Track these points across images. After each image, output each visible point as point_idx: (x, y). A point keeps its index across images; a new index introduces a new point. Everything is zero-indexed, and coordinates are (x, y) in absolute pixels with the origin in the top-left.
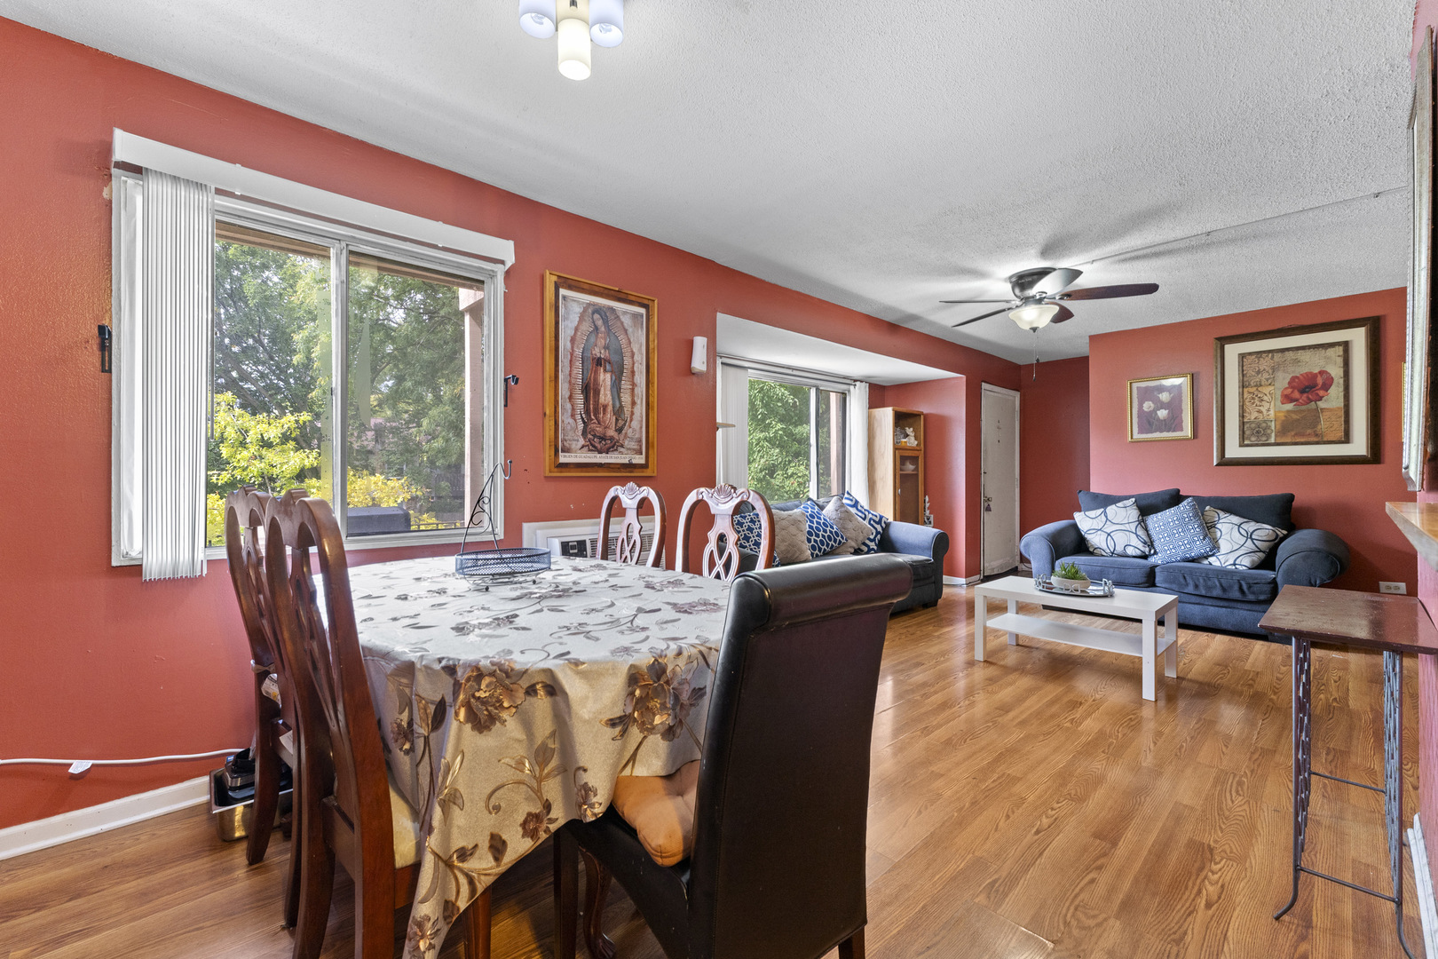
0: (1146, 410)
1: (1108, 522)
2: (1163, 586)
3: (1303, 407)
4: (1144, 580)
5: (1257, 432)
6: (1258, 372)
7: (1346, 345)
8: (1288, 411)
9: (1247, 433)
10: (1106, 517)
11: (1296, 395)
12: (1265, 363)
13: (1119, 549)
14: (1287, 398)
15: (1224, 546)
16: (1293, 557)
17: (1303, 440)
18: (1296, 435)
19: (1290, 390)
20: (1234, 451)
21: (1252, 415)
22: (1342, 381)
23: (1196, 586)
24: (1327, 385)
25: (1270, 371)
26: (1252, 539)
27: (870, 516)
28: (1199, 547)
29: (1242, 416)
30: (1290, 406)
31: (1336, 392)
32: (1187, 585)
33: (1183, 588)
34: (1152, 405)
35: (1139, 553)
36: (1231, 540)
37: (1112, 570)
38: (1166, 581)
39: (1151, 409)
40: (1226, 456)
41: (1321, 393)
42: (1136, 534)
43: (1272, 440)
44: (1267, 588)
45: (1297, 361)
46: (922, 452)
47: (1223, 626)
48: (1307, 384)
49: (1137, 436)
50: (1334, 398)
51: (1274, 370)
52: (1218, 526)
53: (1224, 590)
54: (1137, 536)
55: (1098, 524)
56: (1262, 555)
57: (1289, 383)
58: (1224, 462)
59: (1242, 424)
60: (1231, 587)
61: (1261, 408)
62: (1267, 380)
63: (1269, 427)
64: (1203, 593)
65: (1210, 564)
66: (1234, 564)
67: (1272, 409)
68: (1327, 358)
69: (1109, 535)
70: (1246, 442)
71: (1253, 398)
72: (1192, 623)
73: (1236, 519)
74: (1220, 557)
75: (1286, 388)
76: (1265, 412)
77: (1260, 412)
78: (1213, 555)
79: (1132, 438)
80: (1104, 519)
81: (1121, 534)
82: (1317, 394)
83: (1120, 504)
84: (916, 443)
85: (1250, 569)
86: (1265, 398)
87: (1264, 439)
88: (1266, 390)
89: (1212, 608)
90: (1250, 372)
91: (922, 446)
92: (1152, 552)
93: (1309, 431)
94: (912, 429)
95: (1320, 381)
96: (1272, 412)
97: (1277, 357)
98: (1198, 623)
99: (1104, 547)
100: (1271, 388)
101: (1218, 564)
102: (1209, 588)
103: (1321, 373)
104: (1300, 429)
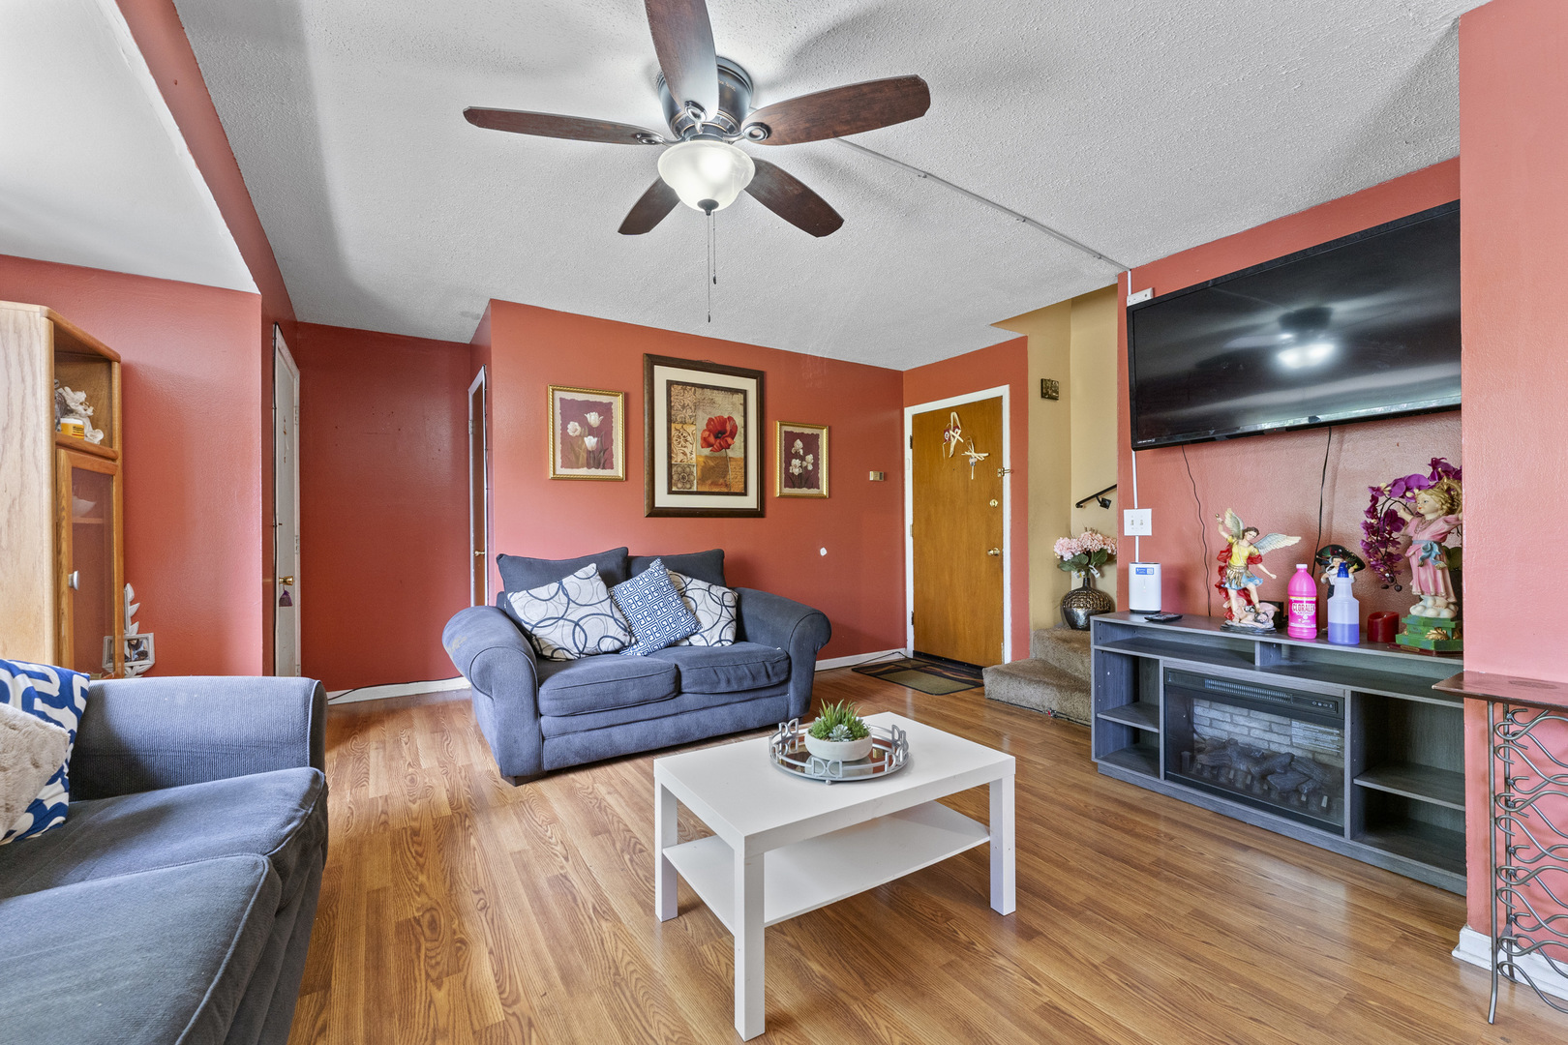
0: (571, 434)
1: (572, 605)
2: (693, 690)
3: (717, 454)
4: (672, 687)
5: (683, 478)
6: (684, 407)
7: (744, 395)
8: (706, 457)
9: (675, 477)
10: (567, 595)
11: (712, 439)
12: (689, 397)
13: (591, 645)
14: (706, 443)
15: (706, 621)
16: (801, 624)
17: (717, 490)
18: (712, 483)
19: (707, 433)
20: (663, 500)
21: (678, 458)
22: (742, 430)
23: (728, 681)
24: (733, 435)
25: (693, 408)
26: (726, 606)
28: (685, 625)
29: (670, 457)
30: (707, 451)
31: (738, 439)
32: (719, 682)
33: (716, 687)
34: (579, 428)
36: (709, 611)
37: (631, 683)
38: (696, 683)
39: (577, 433)
40: (656, 506)
41: (729, 440)
42: (613, 617)
43: (694, 489)
45: (712, 401)
46: (119, 462)
47: (751, 725)
48: (719, 428)
49: (562, 471)
50: (735, 451)
51: (696, 406)
52: (689, 593)
54: (615, 620)
55: (556, 608)
56: (734, 623)
57: (707, 425)
58: (656, 513)
59: (670, 466)
61: (685, 449)
62: (691, 417)
63: (691, 473)
64: (735, 687)
66: (720, 641)
67: (694, 453)
68: (733, 404)
69: (577, 624)
70: (674, 489)
71: (679, 437)
72: (722, 732)
73: (704, 585)
74: (705, 634)
75: (704, 430)
76: (689, 454)
77: (684, 454)
78: (696, 633)
79: (554, 474)
80: (564, 600)
81: (594, 620)
82: (726, 441)
83: (579, 573)
84: (100, 436)
85: (733, 643)
86: (689, 439)
87: (688, 486)
88: (690, 429)
89: (738, 705)
90: (676, 405)
91: (117, 446)
92: (633, 640)
93: (721, 481)
94: (81, 396)
95: (728, 428)
96: (694, 456)
97: (699, 391)
98: (728, 730)
99: (569, 644)
100: (693, 428)
101: (703, 643)
103: (730, 418)
104: (715, 477)
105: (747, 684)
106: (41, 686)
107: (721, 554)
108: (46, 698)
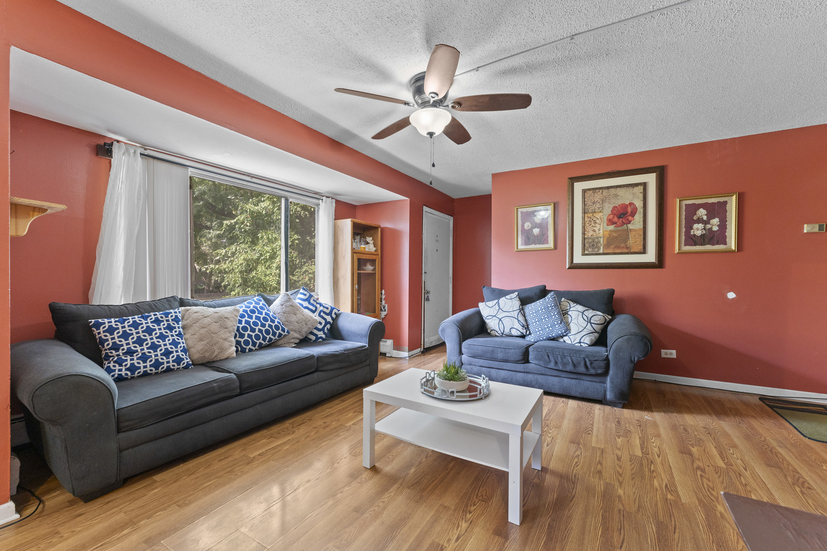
0: (526, 228)
1: (500, 311)
2: (534, 362)
3: (619, 228)
4: (521, 358)
5: (593, 245)
6: (594, 203)
7: (644, 185)
8: (611, 231)
9: (587, 245)
10: (499, 306)
11: (616, 219)
12: (598, 196)
13: (507, 331)
14: (610, 222)
15: (574, 328)
16: (619, 340)
17: (619, 251)
18: (615, 247)
19: (612, 216)
20: (579, 259)
21: (589, 234)
22: (642, 210)
23: (556, 363)
24: (633, 214)
25: (601, 202)
26: (591, 323)
27: (322, 308)
28: (558, 330)
29: (584, 234)
30: (612, 227)
31: (638, 217)
32: (550, 361)
33: (547, 365)
34: (530, 225)
35: (519, 334)
36: (578, 324)
37: (500, 350)
38: (536, 359)
39: (529, 228)
40: (574, 262)
41: (630, 218)
42: (517, 319)
43: (601, 251)
44: (603, 364)
45: (616, 196)
46: (380, 256)
47: (573, 394)
48: (622, 212)
49: (521, 247)
50: (636, 223)
51: (603, 201)
52: (570, 313)
53: (574, 366)
54: (518, 321)
55: (493, 312)
56: (596, 335)
57: (612, 211)
58: (573, 267)
59: (584, 239)
60: (579, 363)
61: (595, 228)
62: (599, 208)
63: (599, 242)
64: (561, 368)
65: (565, 342)
66: (580, 343)
67: (602, 229)
68: (634, 194)
69: (500, 320)
70: (586, 252)
71: (590, 221)
72: (553, 391)
73: (580, 308)
74: (571, 337)
75: (610, 215)
76: (597, 231)
77: (594, 231)
78: (566, 335)
79: (517, 249)
80: (497, 308)
81: (508, 319)
82: (628, 219)
83: (508, 297)
84: (374, 249)
85: (590, 346)
86: (598, 221)
87: (596, 250)
88: (598, 215)
89: (566, 380)
90: (589, 203)
91: (379, 251)
92: (528, 333)
93: (623, 245)
94: (371, 238)
95: (629, 210)
96: (601, 231)
97: (605, 191)
98: (557, 391)
99: (497, 329)
100: (601, 214)
101: (569, 342)
102: (564, 364)
103: (631, 204)
104: (617, 243)
105: (570, 368)
106: (325, 310)
107: (612, 292)
108: (325, 313)
